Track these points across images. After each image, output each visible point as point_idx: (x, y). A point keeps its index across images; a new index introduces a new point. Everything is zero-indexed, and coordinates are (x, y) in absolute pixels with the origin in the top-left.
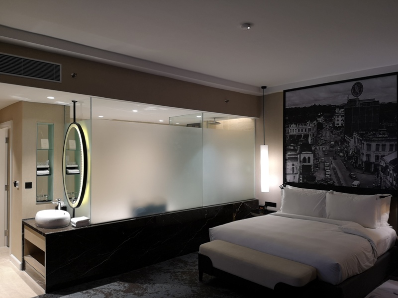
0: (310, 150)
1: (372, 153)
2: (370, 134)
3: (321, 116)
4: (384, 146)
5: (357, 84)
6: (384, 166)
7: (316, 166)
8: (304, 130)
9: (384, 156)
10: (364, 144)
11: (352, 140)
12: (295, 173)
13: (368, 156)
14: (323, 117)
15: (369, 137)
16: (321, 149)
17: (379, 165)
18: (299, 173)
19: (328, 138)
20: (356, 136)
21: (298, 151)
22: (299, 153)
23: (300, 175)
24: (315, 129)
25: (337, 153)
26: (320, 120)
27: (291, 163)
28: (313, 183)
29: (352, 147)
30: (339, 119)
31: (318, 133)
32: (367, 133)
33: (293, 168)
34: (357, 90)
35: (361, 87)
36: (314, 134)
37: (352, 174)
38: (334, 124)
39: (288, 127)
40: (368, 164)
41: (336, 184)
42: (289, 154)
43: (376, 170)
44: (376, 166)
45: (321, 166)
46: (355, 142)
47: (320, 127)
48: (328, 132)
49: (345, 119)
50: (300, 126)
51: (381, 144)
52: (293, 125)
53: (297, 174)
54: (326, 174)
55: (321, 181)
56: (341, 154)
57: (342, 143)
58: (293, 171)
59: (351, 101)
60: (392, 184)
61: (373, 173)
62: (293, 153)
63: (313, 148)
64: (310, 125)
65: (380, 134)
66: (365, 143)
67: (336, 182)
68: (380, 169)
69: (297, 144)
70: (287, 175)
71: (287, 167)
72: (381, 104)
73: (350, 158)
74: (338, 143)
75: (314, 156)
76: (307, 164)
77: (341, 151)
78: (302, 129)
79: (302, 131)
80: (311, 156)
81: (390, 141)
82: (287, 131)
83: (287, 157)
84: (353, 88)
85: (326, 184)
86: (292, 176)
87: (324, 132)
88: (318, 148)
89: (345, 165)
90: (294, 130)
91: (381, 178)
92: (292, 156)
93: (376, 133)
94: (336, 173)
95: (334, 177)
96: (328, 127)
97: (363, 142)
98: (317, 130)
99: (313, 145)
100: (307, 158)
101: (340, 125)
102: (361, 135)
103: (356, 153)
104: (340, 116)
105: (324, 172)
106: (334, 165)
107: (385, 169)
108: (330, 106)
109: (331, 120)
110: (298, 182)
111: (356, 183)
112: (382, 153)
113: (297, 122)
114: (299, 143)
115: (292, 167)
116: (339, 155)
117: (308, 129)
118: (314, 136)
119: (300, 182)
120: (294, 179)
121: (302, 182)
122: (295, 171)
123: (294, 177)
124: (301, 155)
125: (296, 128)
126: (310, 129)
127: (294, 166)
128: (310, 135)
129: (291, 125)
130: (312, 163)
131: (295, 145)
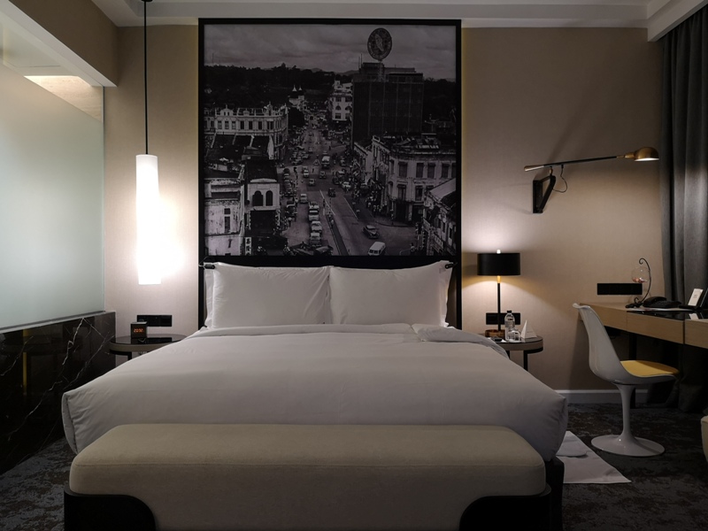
0: (274, 175)
1: (409, 181)
2: (405, 142)
3: (300, 93)
4: (432, 166)
5: (381, 31)
6: (432, 208)
7: (288, 212)
8: (255, 125)
9: (432, 187)
10: (393, 162)
11: (368, 152)
12: (231, 231)
13: (402, 188)
14: (303, 98)
15: (403, 149)
16: (298, 174)
17: (422, 207)
18: (243, 231)
19: (315, 148)
20: (376, 144)
21: (240, 177)
22: (242, 183)
23: (246, 235)
24: (285, 125)
25: (337, 182)
26: (298, 103)
27: (222, 208)
28: (280, 253)
29: (369, 169)
30: (340, 104)
31: (292, 135)
32: (399, 140)
33: (227, 220)
34: (379, 44)
35: (387, 39)
36: (281, 137)
37: (369, 227)
38: (329, 114)
39: (213, 114)
40: (402, 204)
41: (335, 252)
42: (216, 183)
43: (417, 217)
44: (417, 208)
45: (300, 211)
46: (375, 158)
47: (296, 119)
48: (316, 133)
49: (354, 105)
50: (246, 114)
51: (426, 163)
52: (226, 110)
53: (238, 233)
54: (311, 231)
55: (299, 246)
56: (347, 185)
57: (349, 160)
58: (227, 227)
59: (366, 67)
60: (445, 243)
61: (410, 224)
62: (227, 181)
63: (280, 171)
64: (272, 116)
65: (425, 143)
66: (397, 161)
67: (335, 247)
68: (424, 215)
69: (237, 158)
70: (210, 238)
71: (210, 217)
72: (427, 81)
73: (365, 193)
74: (338, 160)
75: (283, 189)
76: (265, 208)
77: (346, 177)
78: (251, 124)
79: (251, 127)
80: (276, 189)
81: (442, 157)
82: (209, 126)
83: (209, 190)
84: (372, 40)
85: (311, 253)
86: (224, 240)
87: (307, 133)
88: (291, 169)
89: (354, 208)
90: (228, 122)
91: (426, 233)
92: (223, 190)
93: (418, 140)
94: (334, 227)
95: (329, 238)
96: (315, 121)
97: (391, 158)
98: (290, 125)
99: (279, 161)
100: (264, 193)
101: (343, 118)
102: (389, 144)
103: (378, 183)
104: (343, 99)
105: (307, 225)
106: (330, 210)
107: (432, 215)
108: (320, 73)
109: (324, 107)
110: (239, 254)
111: (377, 246)
112: (428, 183)
113: (238, 103)
114: (243, 157)
115: (223, 216)
116: (340, 186)
117: (266, 124)
118: (281, 141)
119: (247, 252)
120: (229, 246)
121: (250, 252)
122: (231, 227)
123: (230, 241)
124: (249, 185)
125: (234, 119)
126: (272, 122)
127: (229, 213)
128: (273, 137)
129: (220, 110)
130: (276, 205)
131: (232, 161)
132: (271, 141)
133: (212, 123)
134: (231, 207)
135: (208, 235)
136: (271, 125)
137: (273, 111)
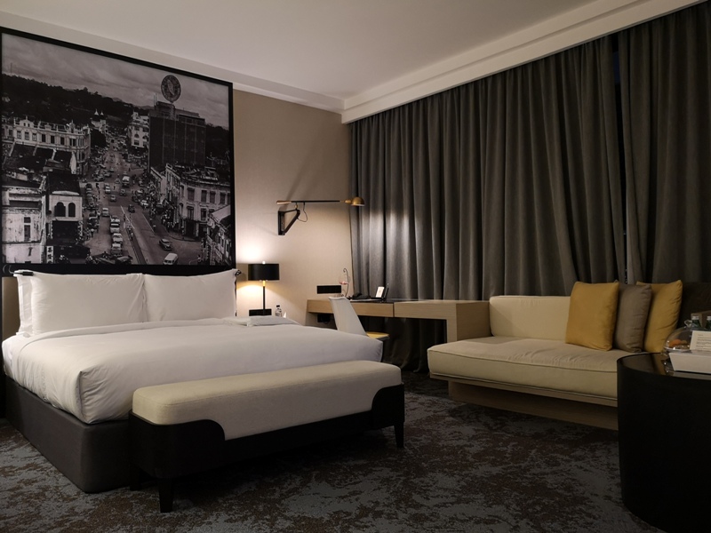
0: (77, 189)
1: (196, 204)
2: (192, 172)
3: (103, 118)
4: (213, 194)
5: (173, 79)
6: (214, 227)
7: (90, 224)
8: (58, 140)
9: (213, 211)
10: (183, 187)
11: (162, 177)
12: (31, 239)
13: (190, 209)
14: (104, 122)
15: (190, 178)
16: (101, 190)
17: (206, 226)
18: (44, 240)
19: (116, 167)
20: (170, 171)
21: (42, 188)
22: (43, 193)
23: (48, 242)
24: (87, 144)
25: (136, 199)
26: (100, 126)
27: (22, 216)
28: (83, 262)
29: (163, 191)
30: (139, 133)
31: (95, 154)
32: (188, 170)
33: (27, 229)
34: (171, 88)
35: (177, 86)
36: (83, 155)
37: (164, 240)
38: (128, 141)
39: (11, 123)
40: (190, 223)
41: (135, 261)
42: (14, 191)
43: (203, 234)
44: (203, 226)
45: (102, 224)
46: (169, 183)
47: (98, 140)
48: (116, 155)
49: (151, 135)
50: (48, 128)
51: (208, 191)
52: (26, 121)
53: (39, 242)
54: (112, 242)
55: (101, 256)
56: (144, 203)
57: (146, 181)
58: (27, 235)
59: (160, 105)
60: (224, 256)
61: (197, 240)
62: (27, 191)
63: (82, 185)
64: (72, 133)
65: (207, 175)
66: (186, 187)
67: (134, 257)
68: (208, 233)
69: (38, 169)
70: (8, 246)
71: (8, 225)
72: (208, 126)
73: (160, 211)
74: (137, 181)
75: (86, 202)
76: (67, 219)
77: (144, 196)
78: (53, 138)
79: (53, 141)
80: (78, 202)
81: (220, 187)
83: (7, 198)
84: (164, 82)
85: (113, 262)
86: (24, 248)
87: (108, 154)
88: (94, 185)
89: (151, 223)
90: (28, 133)
91: (210, 247)
92: (23, 199)
93: (202, 172)
94: (133, 239)
95: (129, 248)
96: (116, 144)
97: (181, 184)
98: (92, 145)
99: (81, 176)
100: (66, 205)
101: (141, 146)
102: (179, 172)
103: (171, 203)
104: (141, 129)
105: (109, 236)
106: (129, 224)
107: (214, 232)
108: (120, 103)
109: (124, 133)
110: (40, 262)
111: (171, 257)
112: (211, 207)
113: (39, 116)
114: (45, 169)
115: (23, 224)
116: (139, 203)
117: (68, 140)
118: (83, 158)
119: (48, 260)
120: (30, 255)
121: (52, 260)
122: (32, 236)
123: (30, 249)
124: (50, 197)
125: (35, 132)
126: (74, 140)
127: (30, 222)
128: (75, 154)
129: (19, 120)
130: (78, 216)
131: (32, 172)
132: (73, 157)
133: (11, 132)
134: (31, 216)
135: (6, 243)
136: (73, 142)
137: (75, 130)
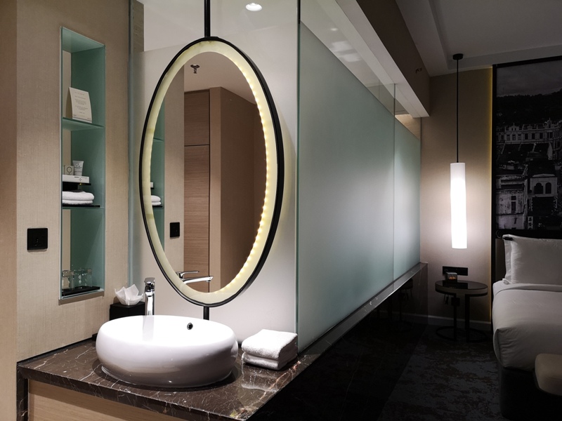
0: (553, 171)
8: (537, 136)
12: (517, 212)
18: (526, 212)
21: (524, 174)
22: (526, 178)
23: (529, 214)
27: (510, 195)
28: (557, 228)
33: (514, 204)
36: (559, 143)
39: (503, 130)
42: (505, 178)
50: (530, 128)
52: (514, 127)
53: (522, 213)
58: (513, 209)
62: (514, 177)
63: (558, 168)
69: (522, 160)
70: (500, 217)
71: (500, 202)
76: (544, 195)
78: (533, 135)
79: (533, 137)
80: (554, 182)
82: (500, 139)
83: (500, 183)
86: (511, 218)
90: (515, 136)
92: (511, 183)
99: (557, 161)
100: (544, 184)
110: (523, 228)
113: (523, 121)
114: (527, 159)
115: (510, 201)
117: (546, 134)
118: (559, 145)
119: (529, 227)
120: (515, 223)
121: (532, 227)
122: (517, 209)
123: (516, 219)
124: (531, 179)
125: (520, 133)
126: (551, 133)
127: (515, 199)
128: (552, 144)
129: (508, 127)
130: (554, 192)
131: (518, 163)
132: (550, 147)
133: (503, 137)
134: (517, 195)
135: (498, 215)
136: (550, 135)
137: (552, 125)
